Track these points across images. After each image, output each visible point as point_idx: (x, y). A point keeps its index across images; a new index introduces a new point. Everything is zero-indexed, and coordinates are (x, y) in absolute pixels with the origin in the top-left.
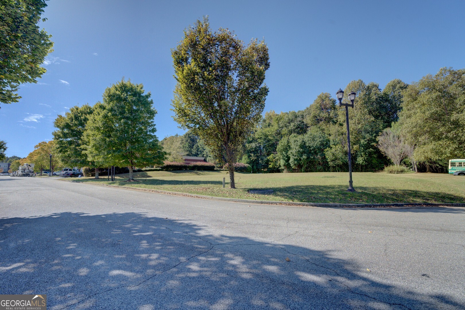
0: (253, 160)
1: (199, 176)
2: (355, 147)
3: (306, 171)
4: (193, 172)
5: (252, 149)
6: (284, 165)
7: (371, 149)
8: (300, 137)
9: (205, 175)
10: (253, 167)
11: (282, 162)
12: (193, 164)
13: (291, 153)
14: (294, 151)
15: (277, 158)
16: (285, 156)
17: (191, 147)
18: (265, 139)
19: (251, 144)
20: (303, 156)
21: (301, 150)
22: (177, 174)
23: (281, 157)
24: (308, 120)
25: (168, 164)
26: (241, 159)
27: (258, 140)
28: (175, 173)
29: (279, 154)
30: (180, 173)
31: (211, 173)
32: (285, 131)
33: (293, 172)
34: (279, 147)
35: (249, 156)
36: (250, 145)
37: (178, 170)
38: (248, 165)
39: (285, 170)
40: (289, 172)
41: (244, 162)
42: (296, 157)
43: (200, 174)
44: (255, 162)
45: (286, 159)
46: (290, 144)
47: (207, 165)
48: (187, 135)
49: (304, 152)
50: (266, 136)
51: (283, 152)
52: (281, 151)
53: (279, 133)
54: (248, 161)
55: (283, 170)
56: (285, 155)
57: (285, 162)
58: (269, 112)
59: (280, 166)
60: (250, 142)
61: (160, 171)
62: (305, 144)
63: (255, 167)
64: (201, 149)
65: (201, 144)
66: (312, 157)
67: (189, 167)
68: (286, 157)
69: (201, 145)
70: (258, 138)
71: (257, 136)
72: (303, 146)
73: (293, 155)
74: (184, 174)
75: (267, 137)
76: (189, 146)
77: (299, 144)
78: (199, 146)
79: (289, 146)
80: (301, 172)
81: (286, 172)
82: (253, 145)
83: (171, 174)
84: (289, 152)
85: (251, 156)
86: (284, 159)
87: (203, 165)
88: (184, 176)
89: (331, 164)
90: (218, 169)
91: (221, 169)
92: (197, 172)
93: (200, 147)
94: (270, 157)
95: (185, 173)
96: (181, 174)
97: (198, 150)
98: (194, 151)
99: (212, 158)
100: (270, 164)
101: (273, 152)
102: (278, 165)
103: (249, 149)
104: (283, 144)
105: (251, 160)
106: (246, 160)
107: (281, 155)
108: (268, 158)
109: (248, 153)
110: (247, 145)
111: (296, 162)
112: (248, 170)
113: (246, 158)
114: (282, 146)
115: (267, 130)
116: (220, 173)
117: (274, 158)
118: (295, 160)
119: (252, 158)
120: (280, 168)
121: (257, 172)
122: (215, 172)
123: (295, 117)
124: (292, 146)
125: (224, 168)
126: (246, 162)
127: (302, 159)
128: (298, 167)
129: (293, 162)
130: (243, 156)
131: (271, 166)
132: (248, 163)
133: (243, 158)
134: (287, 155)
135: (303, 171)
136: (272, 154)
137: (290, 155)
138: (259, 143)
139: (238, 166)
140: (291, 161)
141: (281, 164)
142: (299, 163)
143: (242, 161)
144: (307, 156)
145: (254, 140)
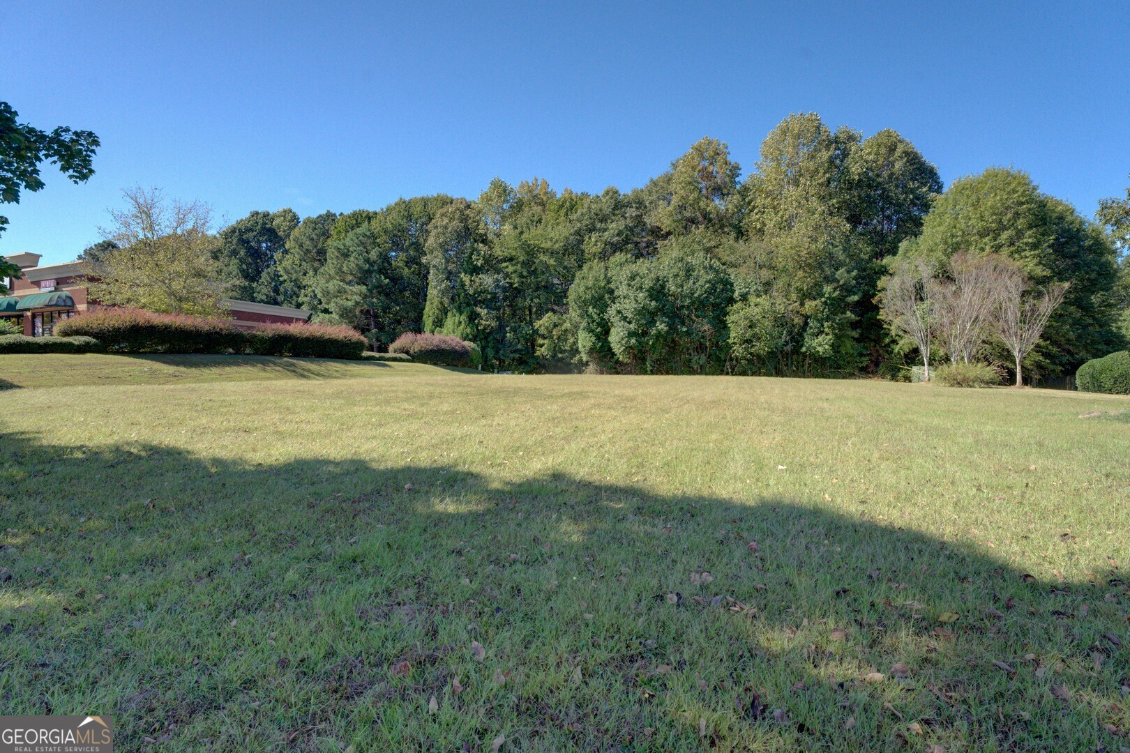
0: (485, 329)
1: (304, 381)
2: (810, 305)
3: (656, 371)
4: (275, 364)
5: (483, 292)
6: (592, 351)
7: (849, 313)
8: (642, 266)
9: (329, 377)
10: (483, 349)
11: (584, 341)
12: (270, 330)
13: (619, 312)
14: (629, 307)
15: (567, 325)
16: (593, 321)
17: (252, 276)
18: (526, 264)
19: (480, 276)
20: (658, 324)
21: (653, 303)
22: (194, 371)
23: (584, 324)
24: (661, 216)
25: (141, 321)
26: (439, 323)
27: (504, 264)
28: (177, 364)
29: (574, 313)
30: (206, 365)
31: (354, 368)
33: (618, 373)
34: (576, 290)
35: (473, 317)
36: (477, 280)
37: (197, 351)
38: (466, 343)
39: (592, 367)
40: (602, 373)
41: (452, 334)
42: (632, 326)
44: (492, 337)
45: (599, 330)
46: (612, 286)
47: (333, 337)
48: (233, 231)
49: (660, 310)
50: (531, 252)
51: (591, 309)
52: (583, 305)
54: (469, 330)
55: (587, 364)
56: (595, 317)
57: (593, 339)
58: (531, 184)
59: (575, 351)
60: (475, 270)
61: (88, 355)
62: (663, 287)
63: (491, 352)
64: (289, 286)
65: (289, 267)
66: (685, 329)
67: (252, 341)
68: (598, 324)
69: (287, 272)
70: (504, 260)
71: (498, 252)
72: (658, 292)
73: (625, 318)
74: (227, 369)
75: (535, 255)
76: (242, 270)
77: (648, 283)
78: (282, 273)
79: (611, 292)
80: (644, 372)
81: (595, 372)
82: (488, 280)
83: (150, 372)
84: (612, 311)
85: (479, 315)
86: (592, 331)
87: (318, 334)
88: (230, 379)
89: (738, 351)
90: (377, 355)
91: (382, 354)
93: (285, 277)
94: (543, 323)
95: (235, 369)
96: (215, 370)
97: (276, 291)
98: (265, 290)
99: (337, 317)
100: (541, 346)
101: (556, 308)
102: (566, 348)
103: (471, 292)
104: (590, 284)
105: (478, 330)
106: (461, 327)
107: (581, 316)
108: (537, 324)
109: (468, 305)
110: (466, 279)
111: (633, 341)
112: (472, 361)
113: (460, 323)
114: (587, 288)
115: (534, 235)
116: (388, 368)
117: (555, 326)
118: (631, 334)
119: (483, 322)
120: (575, 360)
121: (496, 370)
122: (370, 364)
123: (619, 206)
124: (622, 290)
125: (395, 352)
126: (459, 335)
127: (653, 331)
128: (635, 356)
129: (623, 339)
130: (449, 314)
131: (543, 350)
132: (470, 337)
133: (450, 322)
134: (602, 319)
135: (649, 368)
136: (550, 314)
137: (612, 320)
138: (507, 275)
139: (444, 346)
140: (617, 338)
141: (580, 345)
142: (640, 343)
143: (445, 330)
144: (668, 325)
145: (491, 265)
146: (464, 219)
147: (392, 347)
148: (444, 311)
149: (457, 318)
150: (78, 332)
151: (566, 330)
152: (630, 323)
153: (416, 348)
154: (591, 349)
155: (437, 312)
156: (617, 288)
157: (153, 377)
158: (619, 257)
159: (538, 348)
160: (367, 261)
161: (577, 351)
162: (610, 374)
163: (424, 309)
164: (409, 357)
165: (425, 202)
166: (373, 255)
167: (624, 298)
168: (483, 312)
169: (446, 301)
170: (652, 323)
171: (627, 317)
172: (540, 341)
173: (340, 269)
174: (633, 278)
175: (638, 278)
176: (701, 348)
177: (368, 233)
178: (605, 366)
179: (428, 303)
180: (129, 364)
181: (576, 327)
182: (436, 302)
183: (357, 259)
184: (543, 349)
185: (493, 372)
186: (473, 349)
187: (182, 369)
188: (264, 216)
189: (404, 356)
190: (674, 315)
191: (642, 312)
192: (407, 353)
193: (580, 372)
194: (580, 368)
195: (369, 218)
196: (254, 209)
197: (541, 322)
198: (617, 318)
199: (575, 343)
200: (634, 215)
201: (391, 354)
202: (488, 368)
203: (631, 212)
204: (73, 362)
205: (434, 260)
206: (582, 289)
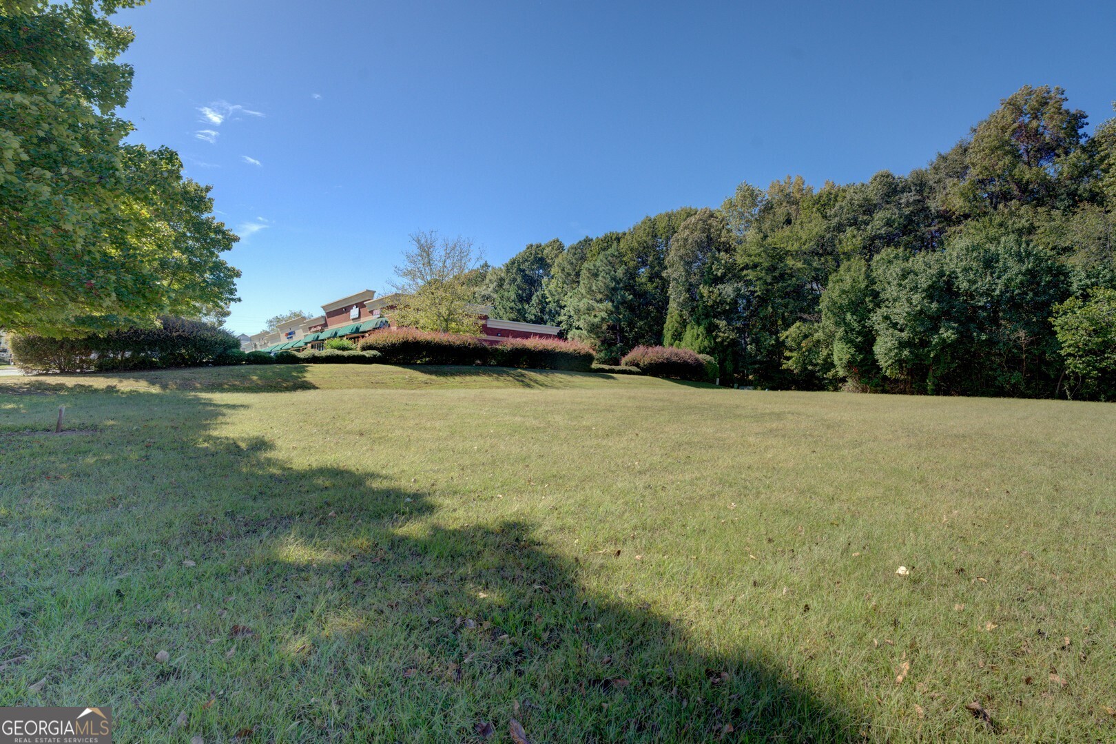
0: (723, 341)
1: (528, 391)
4: (509, 375)
5: (722, 302)
6: (850, 365)
8: (919, 261)
9: (552, 387)
10: (721, 362)
11: (841, 353)
12: (510, 343)
13: (887, 318)
14: (900, 312)
15: (819, 335)
16: (854, 330)
17: (524, 299)
18: (772, 269)
19: (719, 286)
20: (942, 331)
21: (934, 306)
22: (442, 379)
23: (840, 332)
25: (410, 339)
26: (678, 336)
27: (745, 272)
28: (431, 373)
29: (828, 322)
30: (452, 374)
31: (579, 379)
32: (850, 240)
33: (884, 391)
34: (831, 294)
35: (711, 329)
36: (715, 290)
37: (456, 363)
38: (708, 358)
39: (850, 383)
40: (864, 391)
41: (689, 347)
42: (905, 335)
43: (536, 382)
44: (730, 349)
45: (859, 339)
46: (877, 287)
47: (564, 350)
48: (513, 263)
50: (778, 256)
51: (849, 316)
52: (839, 312)
53: (825, 250)
54: (706, 343)
55: (844, 380)
56: (856, 325)
57: (852, 350)
58: (782, 183)
59: (829, 365)
60: (717, 280)
61: (374, 365)
62: (949, 284)
63: (729, 366)
64: (552, 306)
65: (553, 290)
66: (984, 337)
67: (496, 353)
68: (859, 333)
69: (552, 295)
70: (746, 267)
71: (741, 260)
72: (943, 289)
73: (895, 325)
74: (468, 378)
75: (781, 259)
76: (518, 295)
77: (924, 282)
78: (548, 295)
79: (876, 295)
80: (923, 391)
81: (856, 390)
82: (728, 290)
83: (411, 379)
84: (876, 318)
85: (717, 327)
86: (851, 341)
87: (550, 348)
88: (467, 387)
89: (1076, 365)
90: (606, 367)
91: (613, 367)
92: (523, 375)
93: (550, 299)
94: (790, 334)
95: (475, 378)
96: (458, 379)
97: (542, 311)
98: (534, 311)
99: (585, 333)
100: (788, 358)
101: (805, 316)
102: (819, 361)
103: (710, 303)
104: (847, 286)
105: (715, 342)
106: (700, 340)
107: (837, 324)
108: (783, 335)
109: (707, 316)
110: (704, 290)
111: (906, 352)
112: (707, 374)
113: (698, 335)
114: (844, 292)
115: (781, 238)
116: (612, 380)
117: (806, 337)
118: (902, 345)
119: (721, 334)
120: (830, 374)
121: (736, 385)
122: (595, 376)
123: (892, 190)
124: (891, 291)
125: (626, 364)
126: (697, 348)
127: (935, 340)
128: (910, 372)
129: (891, 350)
130: (688, 327)
131: (791, 364)
132: (708, 349)
133: (688, 335)
134: (864, 327)
135: (930, 387)
136: (798, 324)
137: (876, 327)
138: (748, 283)
139: (674, 359)
140: (883, 348)
141: (835, 358)
142: (917, 356)
143: (683, 344)
144: (958, 332)
145: (732, 273)
146: (707, 229)
147: (624, 360)
148: (684, 324)
149: (695, 331)
150: (370, 347)
151: (818, 341)
152: (901, 330)
153: (645, 361)
154: (849, 362)
155: (676, 325)
156: (884, 290)
157: (411, 382)
158: (887, 252)
159: (785, 361)
160: (614, 279)
161: (832, 365)
162: (876, 392)
163: (665, 323)
164: (639, 370)
165: (669, 217)
166: (620, 273)
167: (895, 300)
168: (722, 323)
169: (685, 313)
170: (935, 329)
171: (897, 324)
172: (787, 354)
173: (590, 288)
174: (904, 275)
175: (911, 276)
176: (1013, 363)
177: (616, 253)
178: (867, 383)
179: (668, 317)
180: (396, 372)
181: (831, 336)
182: (676, 316)
183: (604, 278)
184: (790, 362)
185: (732, 387)
186: (709, 362)
187: (434, 377)
188: (537, 247)
189: (634, 369)
190: (968, 319)
191: (920, 316)
192: (637, 365)
193: (836, 389)
194: (836, 384)
195: (618, 239)
196: (529, 243)
197: (788, 333)
198: (884, 325)
199: (830, 355)
200: (911, 200)
201: (622, 367)
202: (727, 383)
203: (911, 197)
204: (360, 370)
205: (674, 271)
206: (837, 293)
